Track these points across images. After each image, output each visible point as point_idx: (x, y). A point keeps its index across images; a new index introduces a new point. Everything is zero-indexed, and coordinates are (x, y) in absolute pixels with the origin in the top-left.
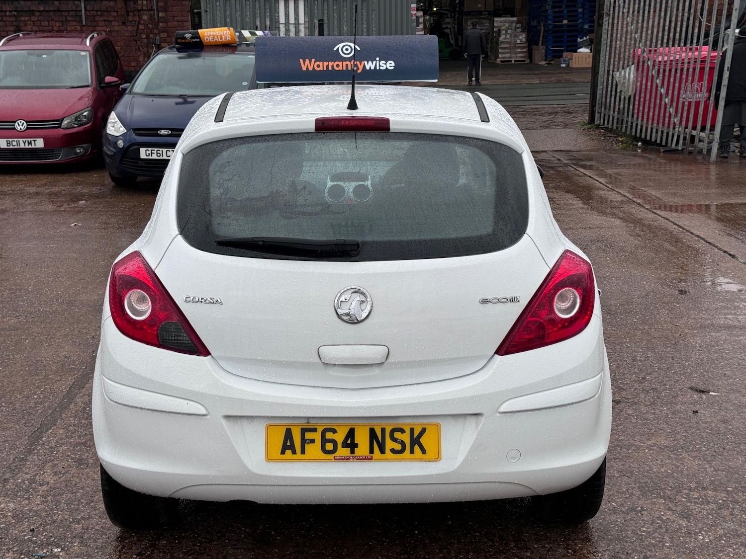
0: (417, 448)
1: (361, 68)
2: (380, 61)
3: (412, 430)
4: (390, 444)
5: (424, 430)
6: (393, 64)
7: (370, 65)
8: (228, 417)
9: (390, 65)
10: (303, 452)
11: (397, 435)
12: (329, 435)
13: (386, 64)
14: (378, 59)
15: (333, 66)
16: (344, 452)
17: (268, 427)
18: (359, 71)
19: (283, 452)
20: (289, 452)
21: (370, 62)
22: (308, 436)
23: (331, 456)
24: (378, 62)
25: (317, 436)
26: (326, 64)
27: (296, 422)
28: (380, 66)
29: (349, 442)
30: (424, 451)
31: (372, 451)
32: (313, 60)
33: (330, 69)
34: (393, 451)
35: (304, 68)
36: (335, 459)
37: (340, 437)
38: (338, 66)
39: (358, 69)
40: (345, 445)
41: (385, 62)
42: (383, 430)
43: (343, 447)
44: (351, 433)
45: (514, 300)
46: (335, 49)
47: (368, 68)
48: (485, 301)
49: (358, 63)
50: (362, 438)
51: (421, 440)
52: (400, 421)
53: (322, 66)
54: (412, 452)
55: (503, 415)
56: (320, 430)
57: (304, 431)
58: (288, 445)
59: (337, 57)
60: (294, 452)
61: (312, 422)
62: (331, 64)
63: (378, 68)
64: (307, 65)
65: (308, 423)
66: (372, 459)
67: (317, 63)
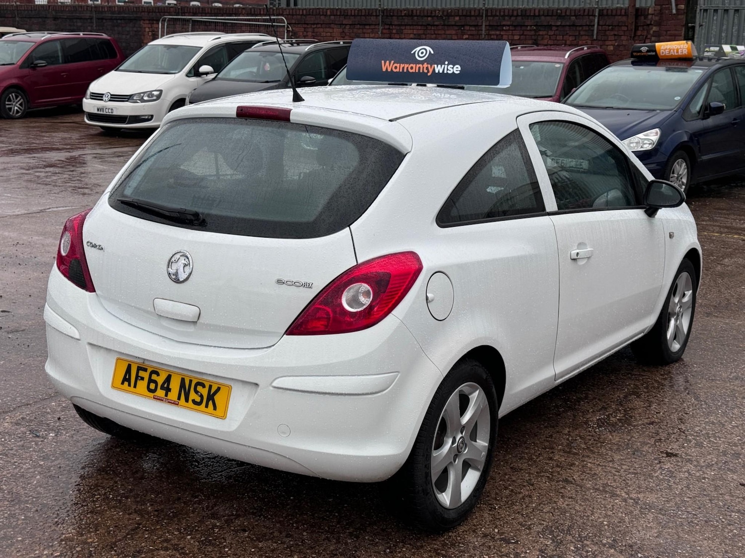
0: (211, 403)
1: (431, 70)
2: (448, 65)
3: (210, 387)
4: (193, 396)
5: (219, 389)
6: (459, 69)
7: (439, 69)
8: (90, 344)
9: (457, 69)
10: (135, 387)
11: (199, 388)
12: (154, 377)
13: (453, 68)
14: (446, 63)
15: (407, 68)
16: (160, 393)
17: (118, 359)
18: (429, 74)
19: (123, 383)
20: (126, 383)
21: (439, 66)
22: (142, 373)
23: (152, 395)
24: (446, 66)
25: (146, 375)
26: (402, 66)
27: (136, 360)
28: (448, 70)
29: (166, 386)
30: (215, 408)
31: (179, 398)
32: (393, 62)
33: (405, 71)
34: (194, 402)
35: (384, 70)
36: (154, 398)
37: (160, 380)
38: (412, 68)
39: (428, 72)
40: (162, 388)
41: (452, 66)
42: (191, 381)
43: (161, 389)
44: (168, 379)
45: (308, 286)
46: (412, 52)
47: (437, 71)
48: (280, 282)
49: (429, 66)
50: (175, 385)
51: (215, 397)
52: (205, 377)
53: (398, 67)
54: (207, 406)
55: (276, 389)
56: (149, 370)
57: (139, 369)
58: (126, 379)
59: (412, 60)
60: (129, 385)
61: (146, 363)
62: (406, 66)
63: (445, 72)
64: (387, 66)
65: (144, 363)
66: (178, 404)
67: (395, 65)
